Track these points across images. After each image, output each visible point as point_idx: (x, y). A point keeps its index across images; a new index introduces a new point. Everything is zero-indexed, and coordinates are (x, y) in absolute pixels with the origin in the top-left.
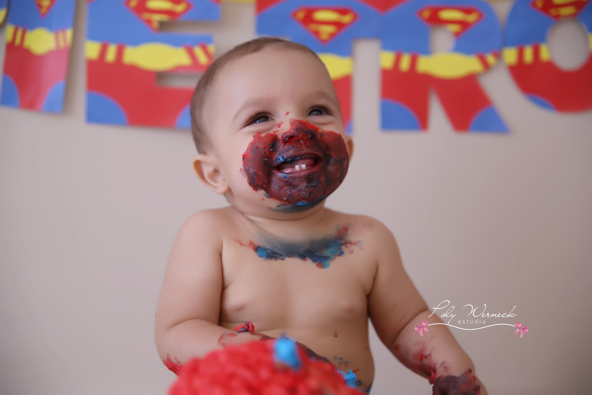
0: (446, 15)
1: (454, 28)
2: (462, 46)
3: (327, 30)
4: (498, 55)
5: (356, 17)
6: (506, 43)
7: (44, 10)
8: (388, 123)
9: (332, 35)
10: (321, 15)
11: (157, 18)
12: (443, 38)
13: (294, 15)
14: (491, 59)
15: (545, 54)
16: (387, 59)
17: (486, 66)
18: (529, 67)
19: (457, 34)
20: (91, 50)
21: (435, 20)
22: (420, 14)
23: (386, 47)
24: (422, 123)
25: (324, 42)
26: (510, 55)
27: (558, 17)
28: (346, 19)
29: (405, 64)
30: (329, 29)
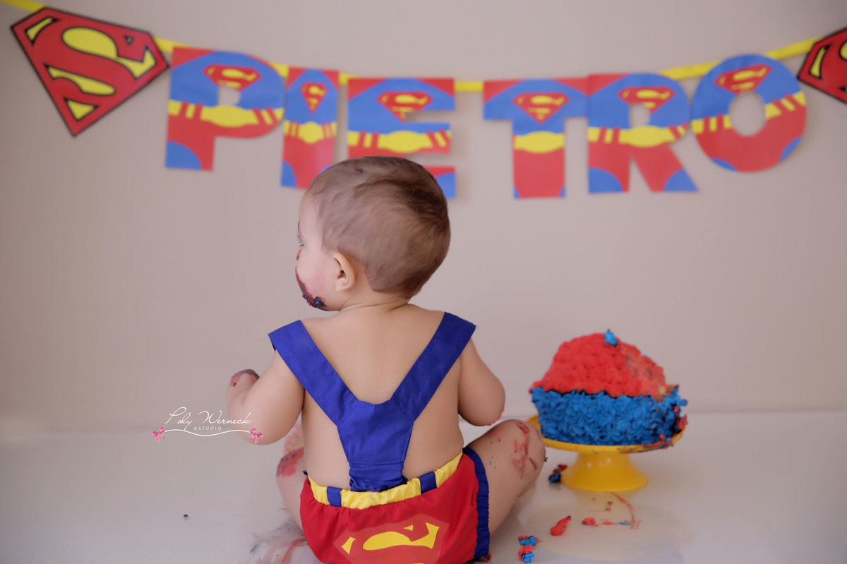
0: (643, 94)
1: (650, 105)
2: (657, 119)
3: (542, 112)
4: (687, 126)
5: (566, 100)
6: (693, 116)
7: (312, 107)
8: (595, 186)
9: (547, 116)
10: (538, 100)
11: (403, 110)
12: (639, 114)
13: (515, 101)
14: (681, 130)
15: (727, 123)
16: (593, 134)
17: (677, 135)
18: (714, 134)
19: (652, 111)
20: (352, 138)
21: (634, 99)
22: (621, 94)
23: (591, 124)
24: (624, 185)
25: (540, 122)
26: (698, 126)
27: (738, 91)
28: (559, 102)
29: (609, 137)
30: (545, 111)
